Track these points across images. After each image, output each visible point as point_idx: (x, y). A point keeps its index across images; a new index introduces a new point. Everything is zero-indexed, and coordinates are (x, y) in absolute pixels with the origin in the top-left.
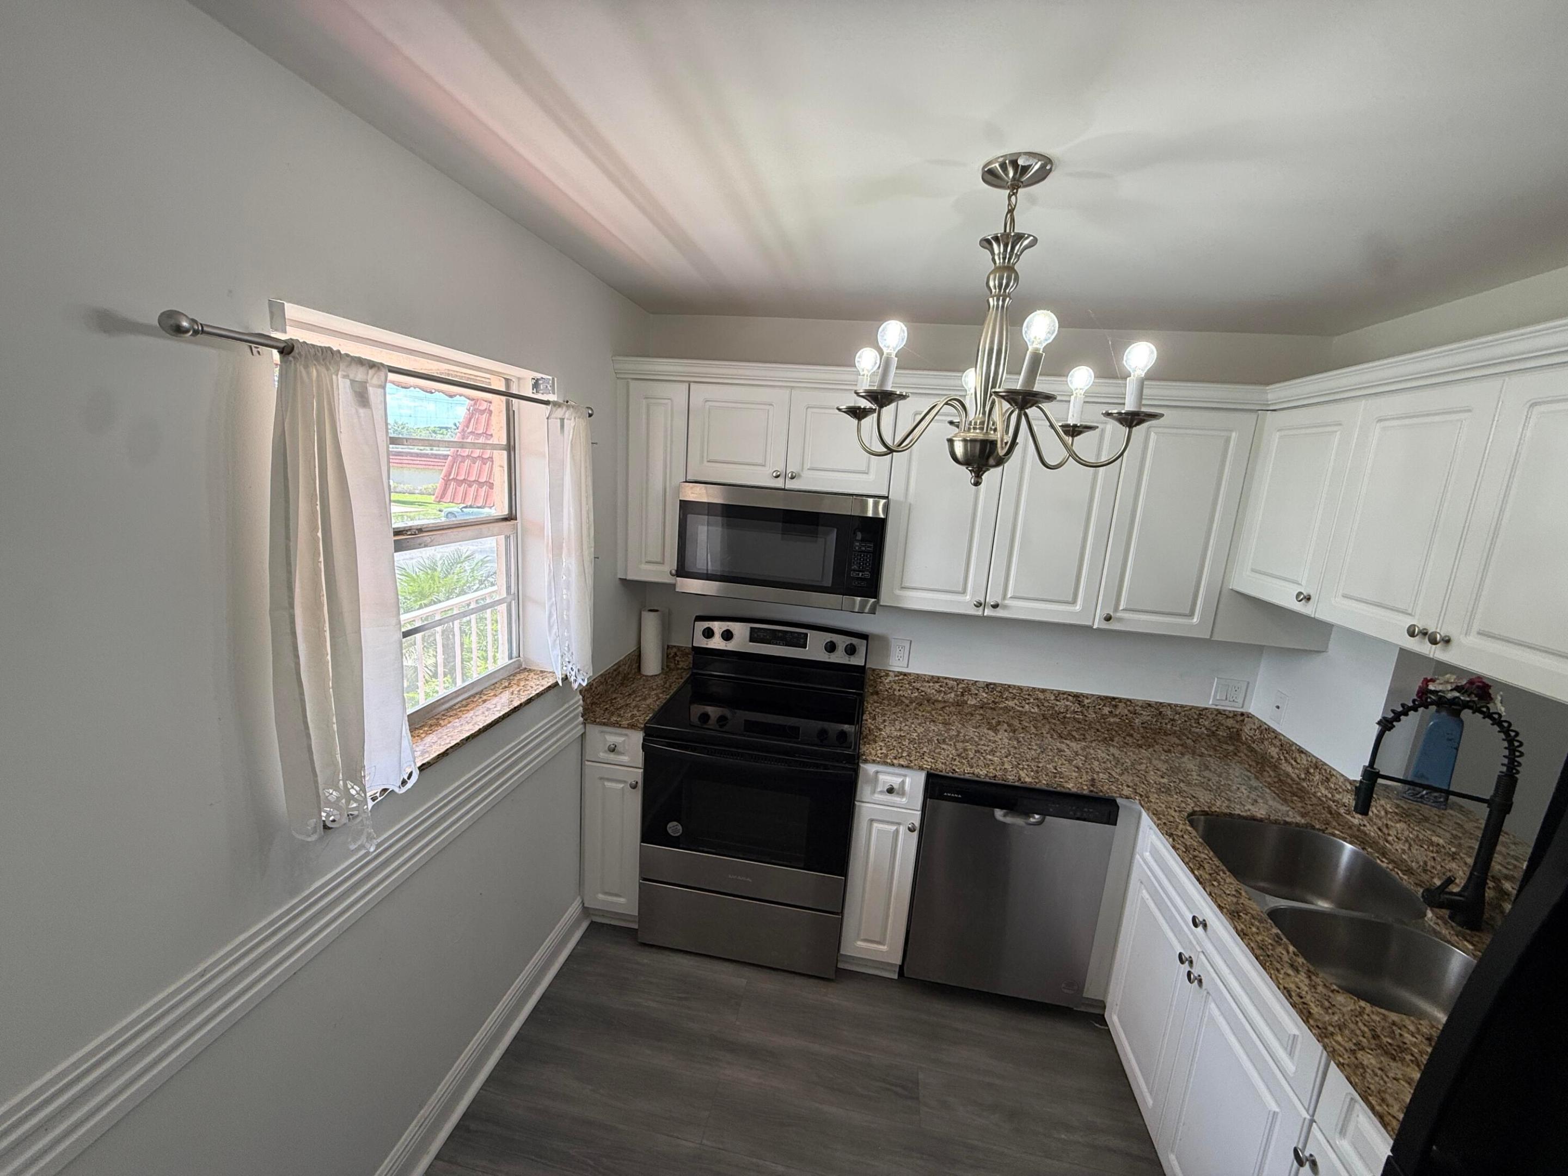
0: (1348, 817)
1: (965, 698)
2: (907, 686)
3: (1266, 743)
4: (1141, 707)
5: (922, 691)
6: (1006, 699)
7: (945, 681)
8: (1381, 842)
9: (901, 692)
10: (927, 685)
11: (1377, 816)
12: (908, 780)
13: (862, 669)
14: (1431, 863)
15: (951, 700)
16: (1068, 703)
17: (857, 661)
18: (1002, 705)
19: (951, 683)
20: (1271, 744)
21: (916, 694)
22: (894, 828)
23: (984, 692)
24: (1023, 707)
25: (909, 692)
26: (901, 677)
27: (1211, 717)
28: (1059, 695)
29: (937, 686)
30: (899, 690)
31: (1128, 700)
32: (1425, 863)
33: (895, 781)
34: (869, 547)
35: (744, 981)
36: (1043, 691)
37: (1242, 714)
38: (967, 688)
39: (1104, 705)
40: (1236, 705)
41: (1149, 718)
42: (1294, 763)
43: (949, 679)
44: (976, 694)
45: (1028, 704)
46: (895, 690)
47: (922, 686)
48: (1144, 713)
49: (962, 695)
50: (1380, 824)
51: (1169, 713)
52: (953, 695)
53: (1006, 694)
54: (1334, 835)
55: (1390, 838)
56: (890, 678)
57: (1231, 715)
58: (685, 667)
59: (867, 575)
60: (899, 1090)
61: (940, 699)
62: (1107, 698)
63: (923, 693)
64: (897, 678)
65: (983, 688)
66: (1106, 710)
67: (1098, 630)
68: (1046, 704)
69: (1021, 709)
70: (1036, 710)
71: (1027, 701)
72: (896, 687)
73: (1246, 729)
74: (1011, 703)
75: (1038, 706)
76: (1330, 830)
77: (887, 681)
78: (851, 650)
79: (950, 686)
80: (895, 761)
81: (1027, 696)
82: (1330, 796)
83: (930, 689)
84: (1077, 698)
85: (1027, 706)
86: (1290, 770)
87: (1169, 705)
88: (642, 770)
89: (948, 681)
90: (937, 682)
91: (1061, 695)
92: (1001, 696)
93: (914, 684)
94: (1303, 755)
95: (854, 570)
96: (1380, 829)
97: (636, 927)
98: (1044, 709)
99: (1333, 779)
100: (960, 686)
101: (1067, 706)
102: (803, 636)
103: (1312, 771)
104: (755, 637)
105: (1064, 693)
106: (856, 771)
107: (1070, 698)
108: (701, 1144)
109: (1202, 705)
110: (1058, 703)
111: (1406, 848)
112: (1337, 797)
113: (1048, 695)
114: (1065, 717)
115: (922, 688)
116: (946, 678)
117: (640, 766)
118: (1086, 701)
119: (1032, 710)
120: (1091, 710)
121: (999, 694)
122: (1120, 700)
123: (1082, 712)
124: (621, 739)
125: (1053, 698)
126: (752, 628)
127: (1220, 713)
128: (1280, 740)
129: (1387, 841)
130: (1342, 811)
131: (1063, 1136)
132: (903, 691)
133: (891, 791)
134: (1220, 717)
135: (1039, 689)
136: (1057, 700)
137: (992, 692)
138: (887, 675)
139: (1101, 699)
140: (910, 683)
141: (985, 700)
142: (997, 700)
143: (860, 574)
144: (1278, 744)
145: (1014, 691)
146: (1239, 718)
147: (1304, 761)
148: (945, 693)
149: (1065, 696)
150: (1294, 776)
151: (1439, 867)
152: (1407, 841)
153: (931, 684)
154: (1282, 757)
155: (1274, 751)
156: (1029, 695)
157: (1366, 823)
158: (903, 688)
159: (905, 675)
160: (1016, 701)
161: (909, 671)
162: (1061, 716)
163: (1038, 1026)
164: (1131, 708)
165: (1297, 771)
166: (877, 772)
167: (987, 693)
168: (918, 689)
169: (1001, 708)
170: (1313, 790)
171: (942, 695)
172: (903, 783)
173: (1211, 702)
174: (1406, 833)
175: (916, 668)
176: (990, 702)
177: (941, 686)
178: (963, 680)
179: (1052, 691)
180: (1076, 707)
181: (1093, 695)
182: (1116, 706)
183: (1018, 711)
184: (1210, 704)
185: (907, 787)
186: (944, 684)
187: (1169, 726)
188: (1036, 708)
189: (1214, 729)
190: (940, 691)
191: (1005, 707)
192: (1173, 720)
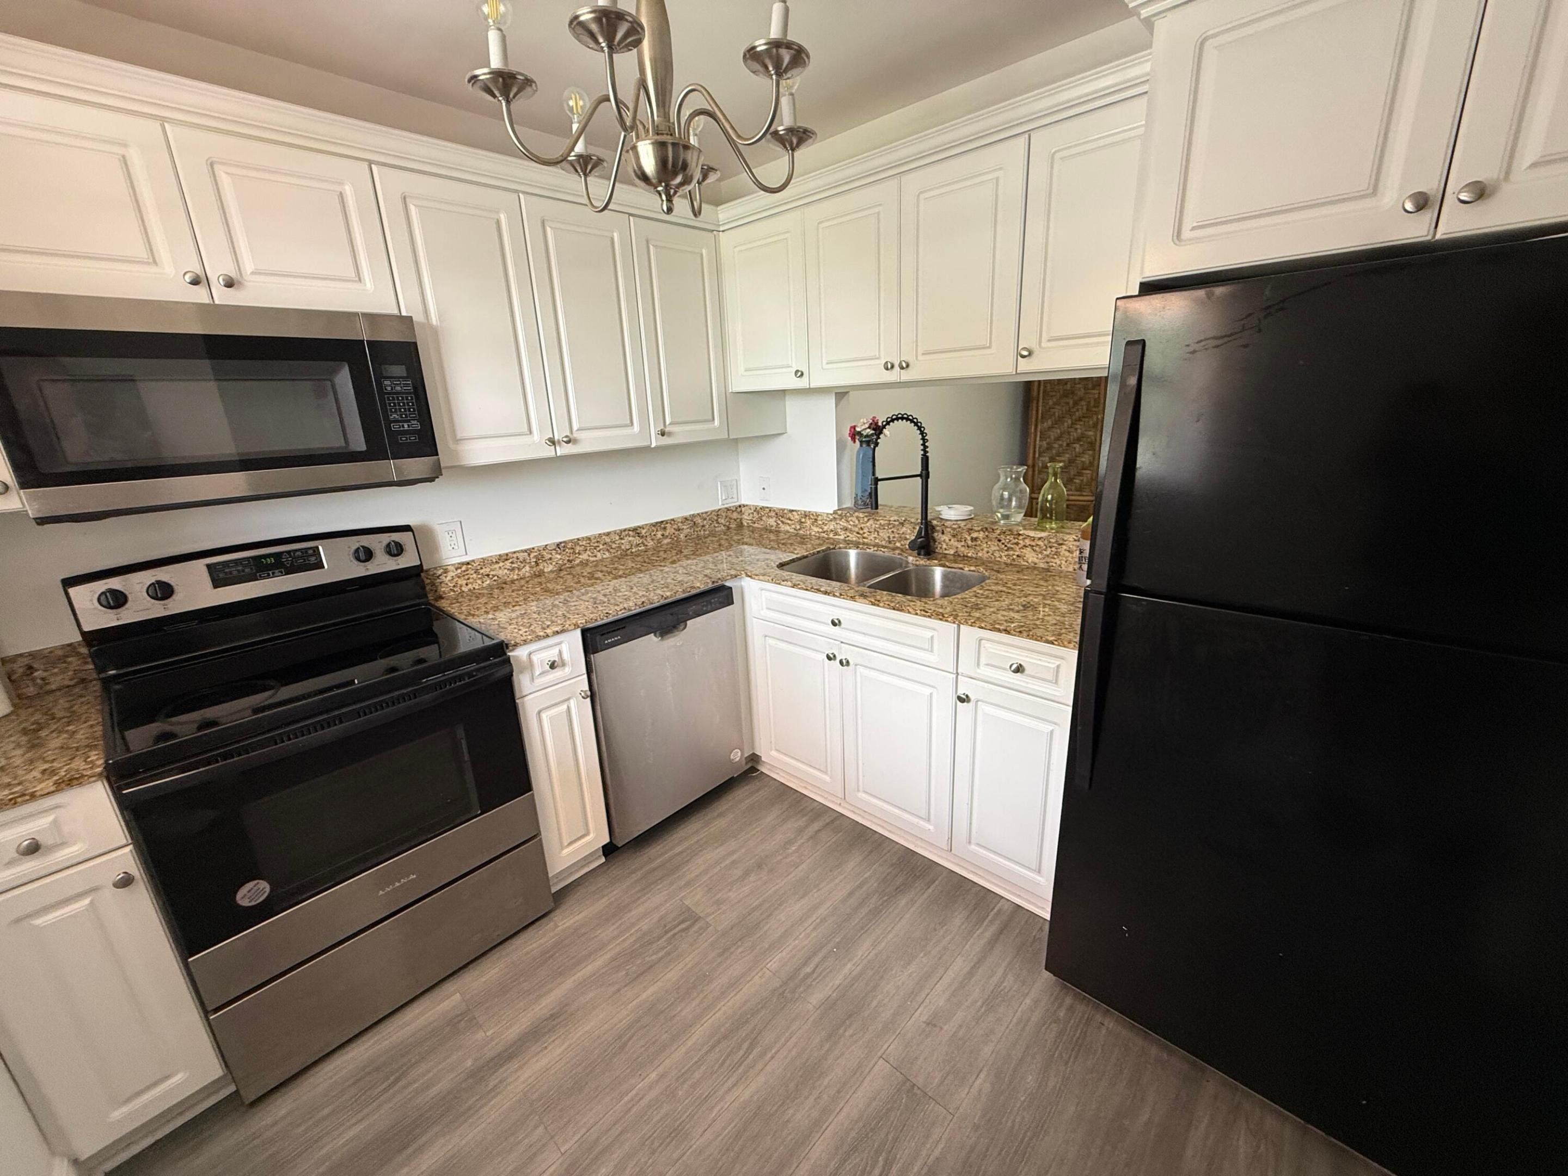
0: (837, 537)
1: (541, 567)
2: (475, 576)
3: (764, 518)
4: (682, 522)
5: (494, 576)
6: (579, 554)
7: (515, 555)
8: (861, 541)
9: (470, 586)
10: (497, 566)
11: (854, 525)
12: (565, 648)
13: (415, 573)
14: (892, 536)
15: (527, 574)
16: (631, 539)
17: (407, 561)
18: (577, 561)
19: (521, 556)
20: (769, 517)
21: (488, 582)
22: (564, 707)
23: (557, 553)
24: (595, 556)
25: (479, 582)
26: (464, 568)
27: (724, 514)
28: (621, 534)
29: (508, 564)
30: (467, 585)
31: (673, 520)
32: (889, 537)
33: (552, 654)
34: (407, 385)
35: (457, 997)
36: (608, 534)
37: (740, 506)
38: (538, 556)
39: (657, 531)
40: (733, 500)
41: (689, 530)
42: (789, 522)
43: (518, 552)
44: (550, 559)
45: (599, 551)
46: (461, 586)
47: (492, 570)
48: (685, 527)
49: (537, 564)
50: (857, 529)
51: (700, 521)
52: (527, 568)
53: (578, 549)
54: (840, 548)
55: (865, 535)
56: (451, 574)
57: (734, 509)
58: (67, 683)
59: (416, 425)
60: (683, 926)
61: (515, 577)
62: (657, 523)
63: (496, 578)
64: (459, 571)
65: (555, 550)
66: (659, 535)
67: (657, 448)
68: (614, 546)
69: (594, 559)
70: (607, 554)
71: (598, 549)
72: (462, 582)
73: (745, 517)
74: (584, 556)
75: (608, 550)
76: (838, 547)
77: (449, 578)
78: (396, 550)
79: (521, 559)
80: (549, 631)
81: (596, 544)
82: (821, 530)
83: (501, 571)
84: (636, 531)
85: (599, 554)
86: (788, 528)
87: (698, 514)
88: (131, 847)
89: (518, 554)
90: (507, 560)
91: (623, 533)
92: (574, 553)
93: (481, 571)
94: (794, 513)
95: (396, 421)
96: (858, 533)
97: (232, 1088)
98: (614, 551)
99: (820, 518)
100: (532, 555)
101: (630, 542)
102: (311, 552)
103: (803, 520)
104: (219, 577)
105: (625, 530)
106: (508, 661)
107: (631, 533)
108: (562, 1154)
109: (717, 508)
110: (623, 541)
111: (876, 535)
112: (826, 528)
113: (613, 536)
114: (632, 552)
115: (492, 573)
116: (514, 552)
117: (124, 842)
118: (643, 532)
119: (605, 556)
120: (649, 539)
121: (572, 551)
122: (667, 522)
123: (643, 543)
124: (44, 822)
125: (617, 538)
126: (209, 566)
127: (728, 510)
128: (774, 511)
129: (864, 538)
130: (831, 535)
131: (794, 848)
132: (472, 583)
133: (553, 666)
134: (729, 513)
135: (604, 534)
136: (621, 539)
137: (564, 551)
138: (446, 571)
139: (654, 526)
140: (476, 572)
141: (560, 562)
142: (571, 558)
143: (406, 426)
144: (773, 514)
145: (584, 543)
146: (739, 510)
147: (796, 517)
148: (519, 569)
149: (627, 533)
150: (792, 530)
151: (897, 535)
152: (875, 530)
153: (501, 564)
154: (779, 522)
155: (772, 522)
156: (598, 542)
157: (849, 534)
158: (471, 580)
159: (468, 564)
160: (588, 552)
161: (471, 559)
162: (629, 552)
163: (724, 805)
164: (675, 526)
165: (793, 526)
166: (530, 654)
167: (560, 554)
168: (488, 575)
169: (578, 565)
170: (808, 533)
171: (516, 572)
172: (560, 653)
173: (720, 503)
174: (873, 526)
175: (476, 553)
176: (565, 562)
177: (512, 563)
178: (533, 549)
179: (615, 532)
180: (637, 540)
181: (647, 525)
182: (665, 528)
183: (593, 561)
184: (719, 505)
185: (566, 656)
186: (515, 560)
187: (702, 533)
188: (607, 553)
189: (728, 524)
190: (513, 569)
191: (581, 562)
192: (703, 526)
